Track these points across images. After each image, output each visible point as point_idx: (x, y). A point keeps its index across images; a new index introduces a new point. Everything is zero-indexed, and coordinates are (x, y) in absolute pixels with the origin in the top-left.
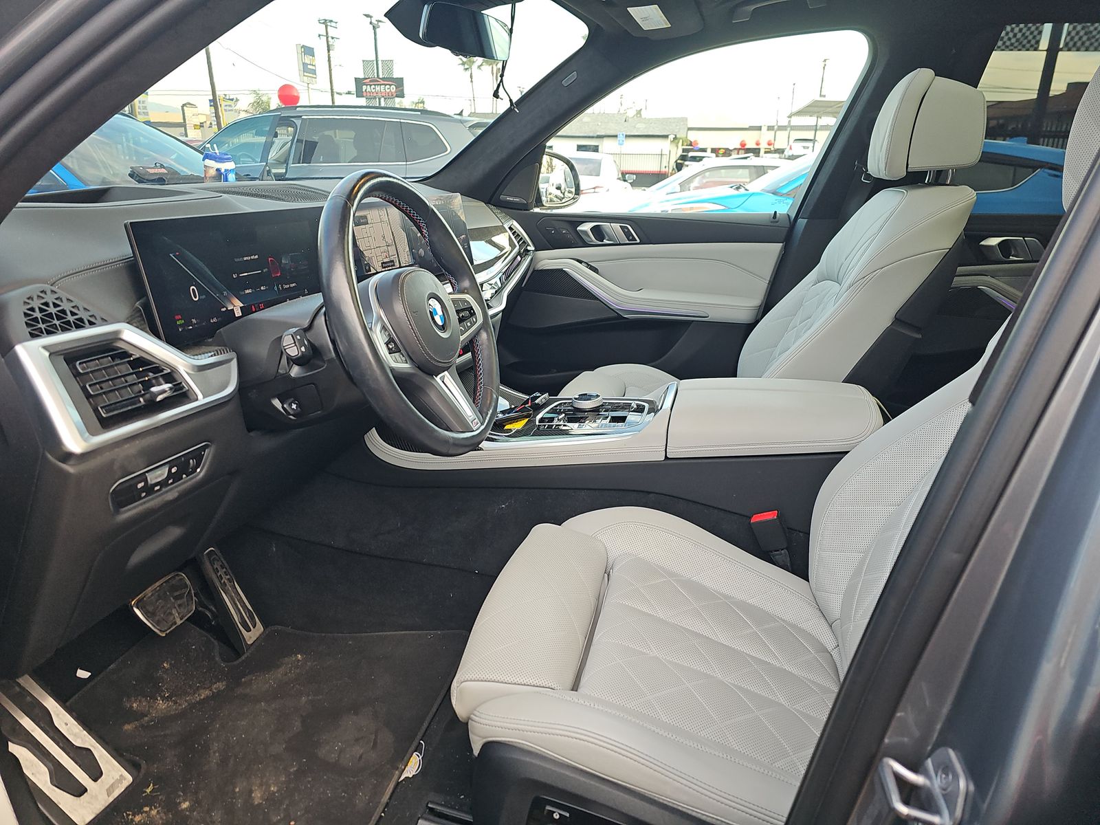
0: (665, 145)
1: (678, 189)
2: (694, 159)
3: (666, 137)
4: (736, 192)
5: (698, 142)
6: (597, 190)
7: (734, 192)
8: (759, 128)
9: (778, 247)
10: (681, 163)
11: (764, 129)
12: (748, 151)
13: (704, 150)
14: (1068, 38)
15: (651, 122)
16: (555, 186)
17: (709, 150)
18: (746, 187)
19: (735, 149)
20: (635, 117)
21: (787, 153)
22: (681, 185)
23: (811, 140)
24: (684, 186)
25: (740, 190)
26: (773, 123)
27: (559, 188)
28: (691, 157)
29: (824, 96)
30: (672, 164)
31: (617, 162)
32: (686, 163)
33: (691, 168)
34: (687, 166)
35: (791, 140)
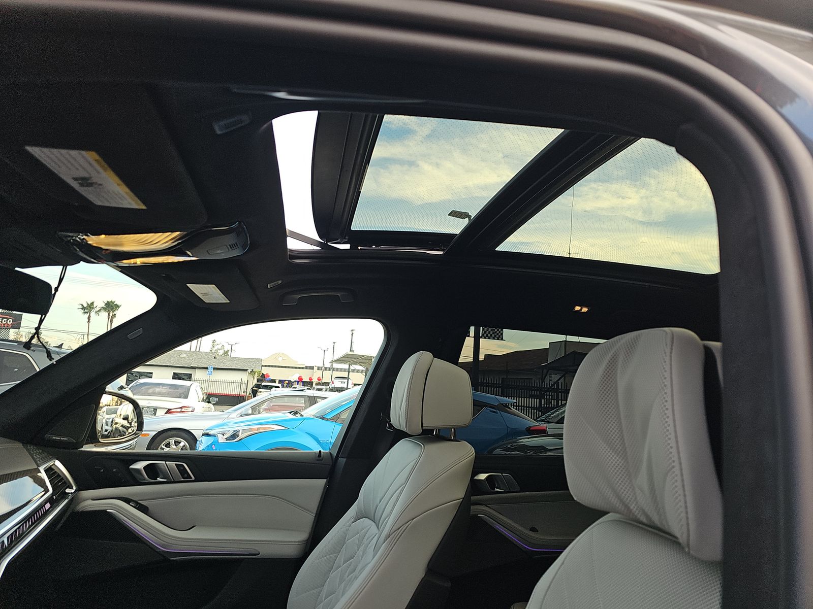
0: (244, 377)
1: (250, 412)
2: (266, 387)
3: (246, 370)
4: (293, 417)
5: (270, 375)
6: (183, 410)
7: (291, 416)
8: (312, 368)
9: (323, 482)
10: (256, 390)
11: (315, 368)
12: (305, 383)
13: (274, 381)
14: (483, 331)
15: (235, 359)
16: (122, 417)
17: (277, 381)
18: (302, 413)
19: (295, 381)
20: (223, 356)
21: (331, 386)
22: (253, 408)
23: (346, 378)
24: (255, 409)
25: (297, 415)
26: (321, 365)
27: (126, 418)
28: (263, 385)
29: (353, 351)
30: (249, 390)
31: (204, 389)
32: (260, 390)
33: (263, 394)
34: (261, 392)
35: (334, 377)
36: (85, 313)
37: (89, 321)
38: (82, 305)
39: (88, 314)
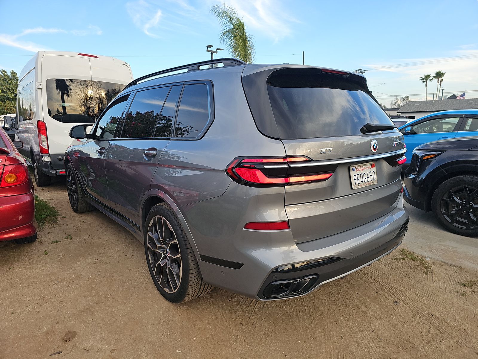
36: (424, 82)
37: (426, 87)
38: (422, 78)
39: (426, 82)
